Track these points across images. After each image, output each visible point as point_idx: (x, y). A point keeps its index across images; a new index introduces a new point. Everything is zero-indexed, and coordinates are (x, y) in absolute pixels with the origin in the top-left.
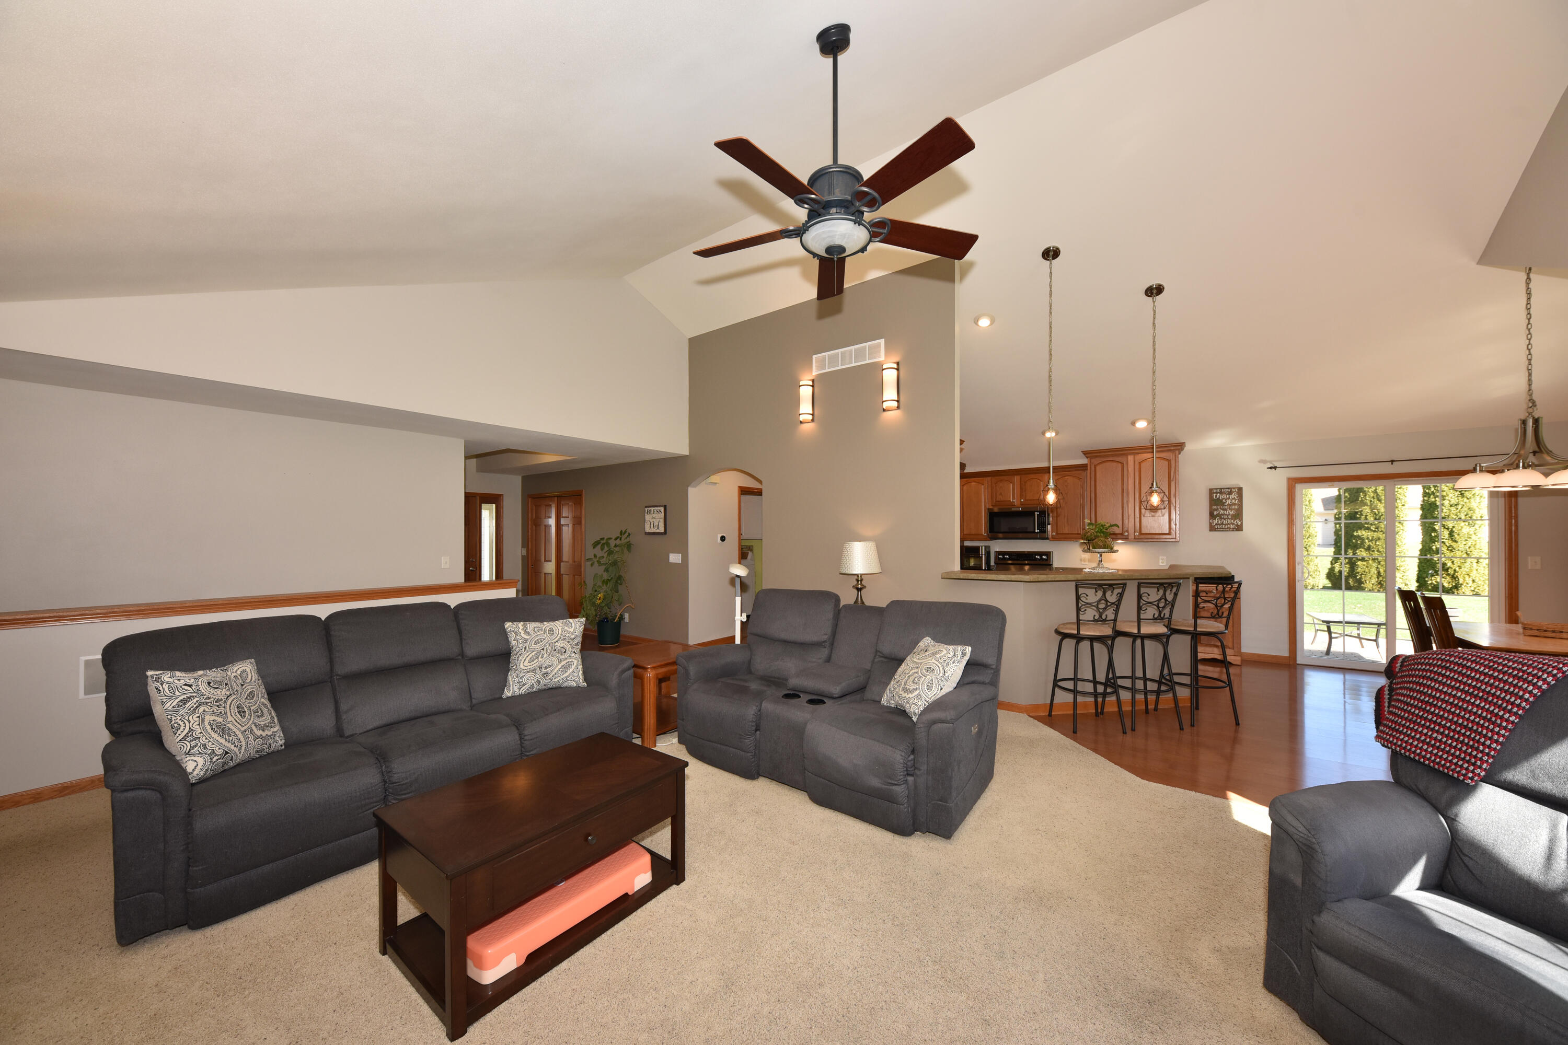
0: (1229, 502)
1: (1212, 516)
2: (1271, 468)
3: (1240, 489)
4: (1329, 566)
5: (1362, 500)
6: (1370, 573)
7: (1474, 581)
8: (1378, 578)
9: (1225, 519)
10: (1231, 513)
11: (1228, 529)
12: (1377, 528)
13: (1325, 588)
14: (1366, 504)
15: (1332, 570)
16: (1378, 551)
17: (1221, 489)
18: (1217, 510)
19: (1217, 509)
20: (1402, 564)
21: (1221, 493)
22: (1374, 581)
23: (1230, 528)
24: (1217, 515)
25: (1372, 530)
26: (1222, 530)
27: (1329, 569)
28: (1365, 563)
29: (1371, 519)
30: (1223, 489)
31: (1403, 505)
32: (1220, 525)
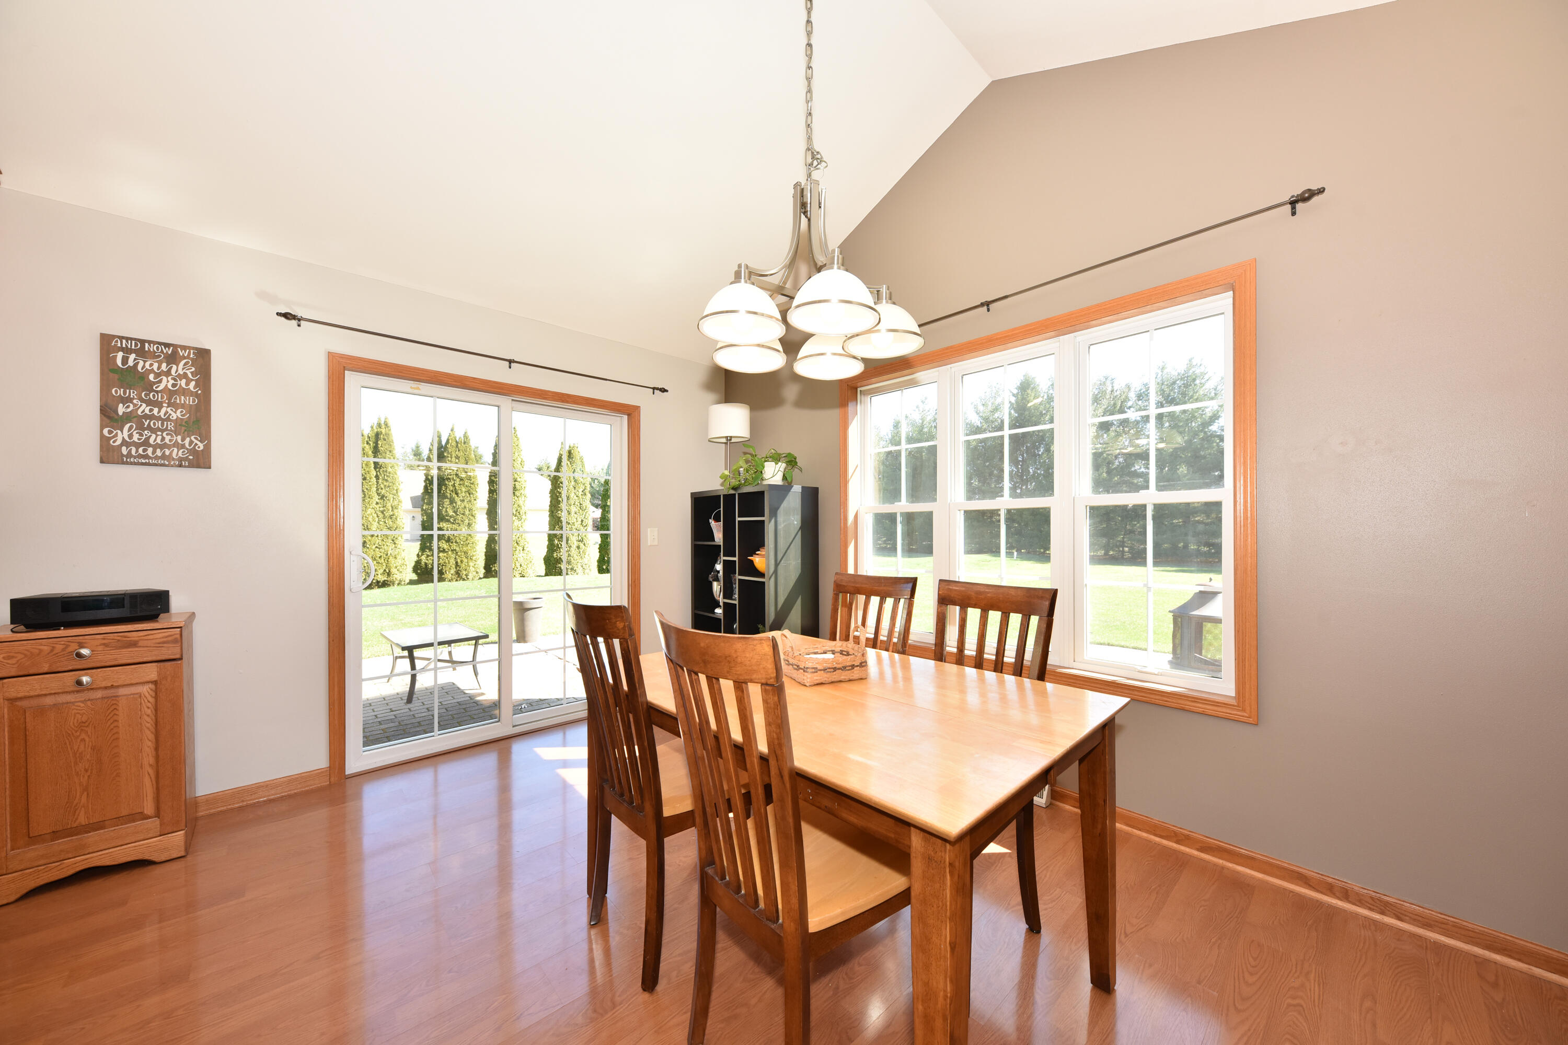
0: (166, 383)
1: (108, 414)
2: (287, 316)
3: (203, 357)
4: (416, 559)
5: (444, 493)
6: (449, 563)
7: (521, 565)
8: (456, 568)
9: (153, 431)
10: (174, 416)
11: (164, 462)
12: (455, 520)
13: (412, 582)
14: (446, 497)
15: (418, 563)
16: (456, 542)
17: (143, 342)
18: (126, 400)
19: (130, 400)
20: (474, 553)
21: (142, 353)
22: (453, 571)
23: (169, 457)
24: (128, 417)
25: (451, 522)
26: (144, 461)
27: (416, 562)
28: (445, 554)
29: (451, 513)
30: (150, 342)
31: (475, 500)
32: (137, 446)
